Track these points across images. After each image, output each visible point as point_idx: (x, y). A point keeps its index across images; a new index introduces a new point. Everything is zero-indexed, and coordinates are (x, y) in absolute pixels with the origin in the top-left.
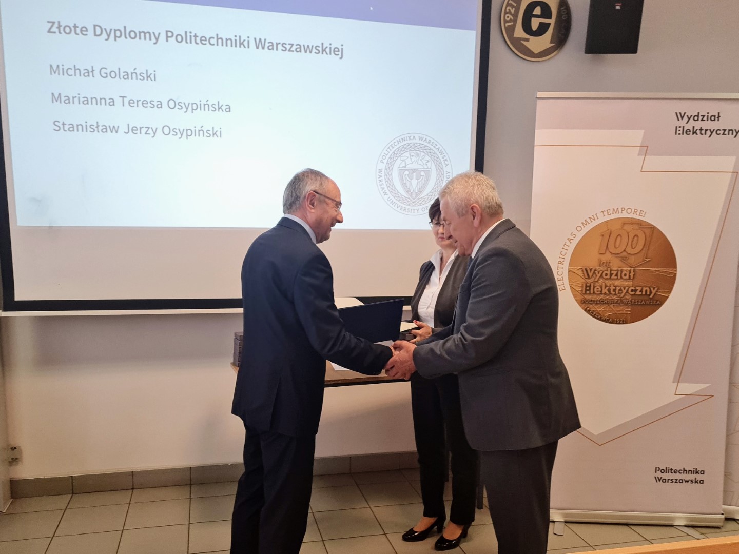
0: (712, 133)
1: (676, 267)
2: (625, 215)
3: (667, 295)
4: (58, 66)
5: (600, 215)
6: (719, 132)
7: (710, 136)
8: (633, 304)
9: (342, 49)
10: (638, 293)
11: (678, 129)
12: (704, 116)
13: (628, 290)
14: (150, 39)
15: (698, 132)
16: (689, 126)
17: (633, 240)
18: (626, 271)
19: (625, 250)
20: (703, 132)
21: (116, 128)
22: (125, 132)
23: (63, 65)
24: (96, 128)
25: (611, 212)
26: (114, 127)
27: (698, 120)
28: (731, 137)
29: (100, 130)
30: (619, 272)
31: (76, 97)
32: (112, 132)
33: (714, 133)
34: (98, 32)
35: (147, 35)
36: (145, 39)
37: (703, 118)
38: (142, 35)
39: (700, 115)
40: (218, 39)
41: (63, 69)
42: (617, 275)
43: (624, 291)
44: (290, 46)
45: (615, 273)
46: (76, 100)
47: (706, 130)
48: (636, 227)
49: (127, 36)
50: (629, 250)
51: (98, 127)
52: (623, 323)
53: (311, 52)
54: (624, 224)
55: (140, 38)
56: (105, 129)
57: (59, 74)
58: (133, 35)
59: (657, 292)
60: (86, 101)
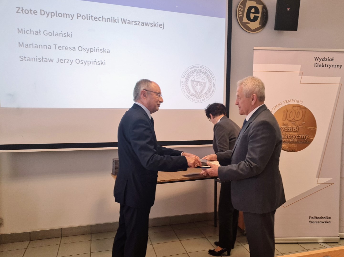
0: (330, 66)
1: (316, 126)
2: (293, 103)
3: (312, 139)
4: (22, 29)
5: (283, 103)
6: (333, 66)
7: (329, 68)
8: (298, 143)
9: (163, 25)
10: (300, 138)
11: (316, 64)
12: (326, 59)
13: (295, 137)
14: (69, 17)
15: (324, 66)
16: (320, 63)
17: (297, 114)
18: (295, 128)
19: (294, 119)
20: (326, 66)
21: (52, 60)
22: (57, 62)
23: (24, 29)
24: (41, 60)
25: (287, 101)
26: (51, 59)
27: (324, 61)
28: (338, 68)
29: (44, 61)
30: (292, 128)
31: (31, 44)
32: (50, 62)
33: (331, 66)
34: (43, 13)
35: (68, 15)
36: (67, 17)
37: (326, 60)
38: (65, 15)
39: (325, 58)
40: (103, 18)
41: (24, 31)
42: (291, 130)
43: (294, 137)
44: (138, 23)
45: (290, 129)
46: (31, 46)
47: (328, 65)
48: (298, 108)
49: (58, 15)
50: (296, 118)
51: (43, 59)
52: (294, 152)
53: (148, 26)
54: (293, 107)
55: (64, 17)
56: (46, 60)
57: (22, 33)
58: (60, 15)
59: (308, 137)
60: (36, 47)
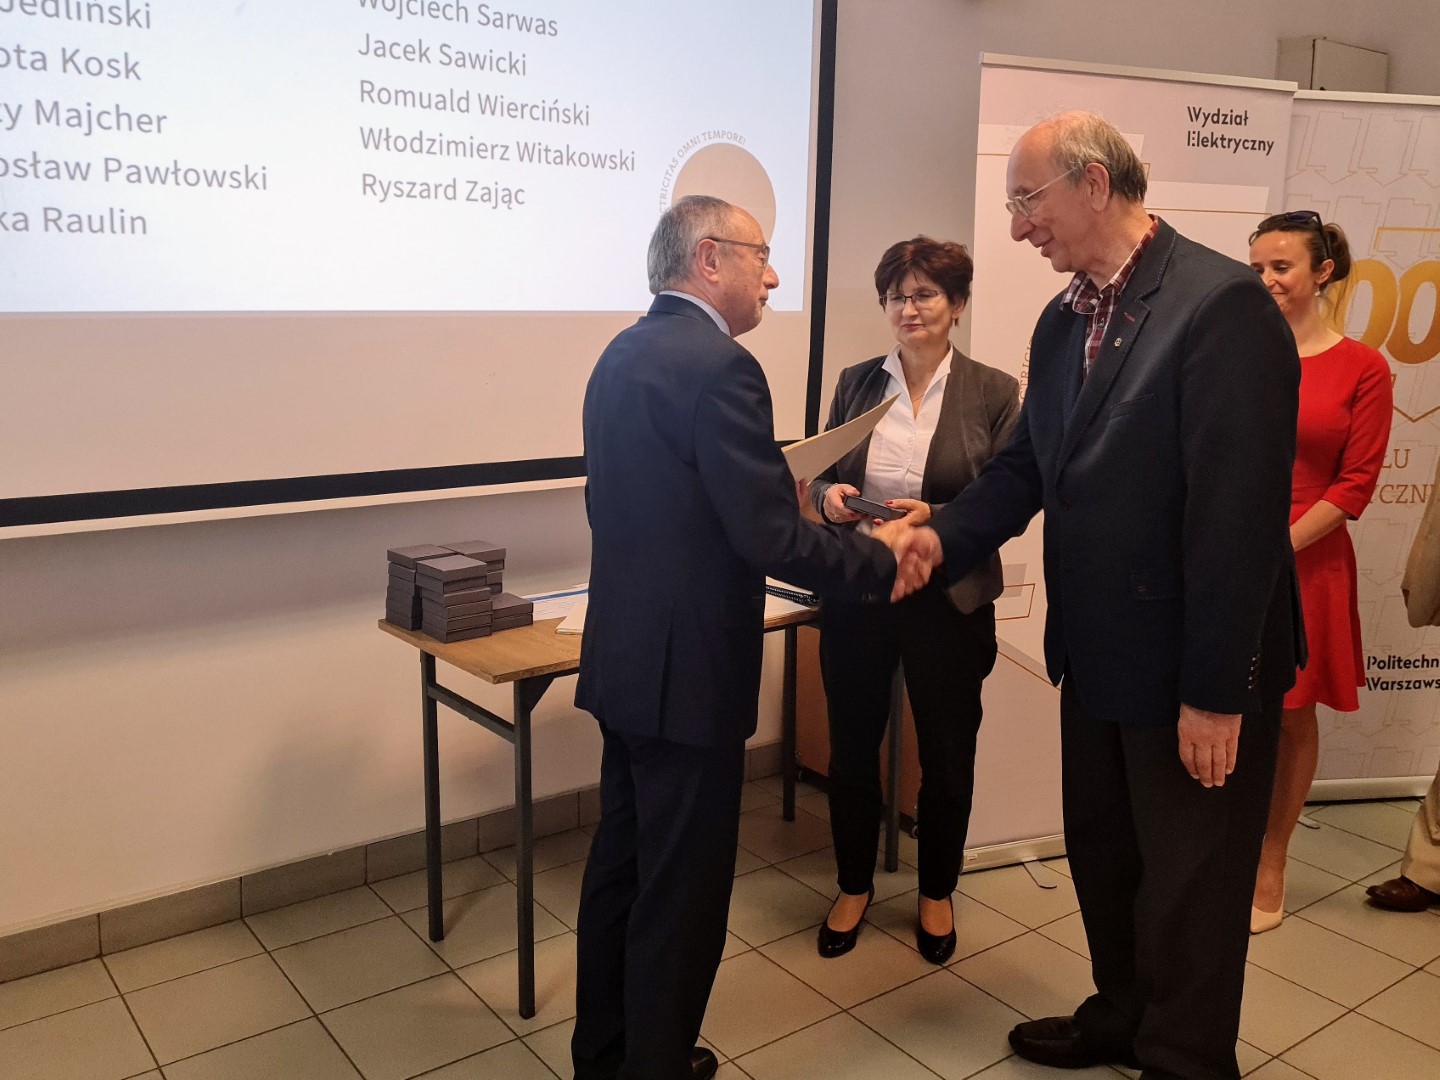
0: (1237, 145)
6: (1246, 145)
7: (1235, 152)
11: (1192, 135)
12: (1226, 116)
15: (1219, 142)
16: (1205, 133)
20: (1226, 143)
27: (1218, 122)
33: (1240, 146)
37: (1225, 119)
39: (1221, 113)
47: (1230, 140)
